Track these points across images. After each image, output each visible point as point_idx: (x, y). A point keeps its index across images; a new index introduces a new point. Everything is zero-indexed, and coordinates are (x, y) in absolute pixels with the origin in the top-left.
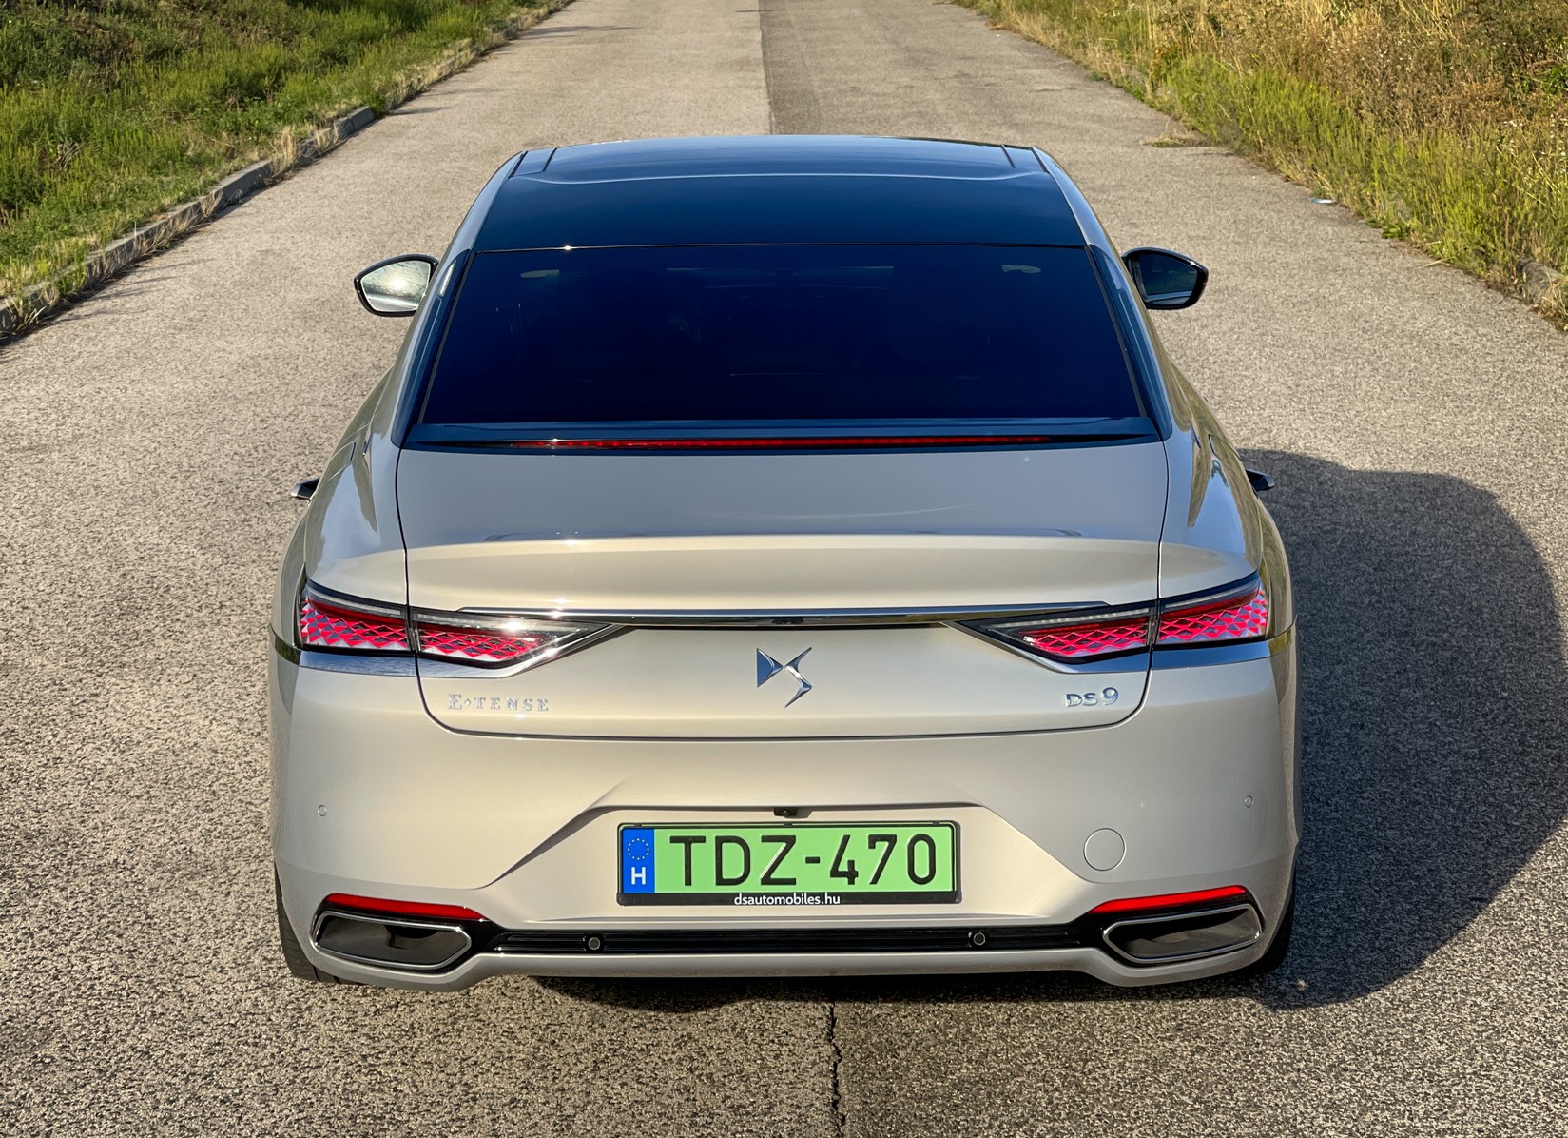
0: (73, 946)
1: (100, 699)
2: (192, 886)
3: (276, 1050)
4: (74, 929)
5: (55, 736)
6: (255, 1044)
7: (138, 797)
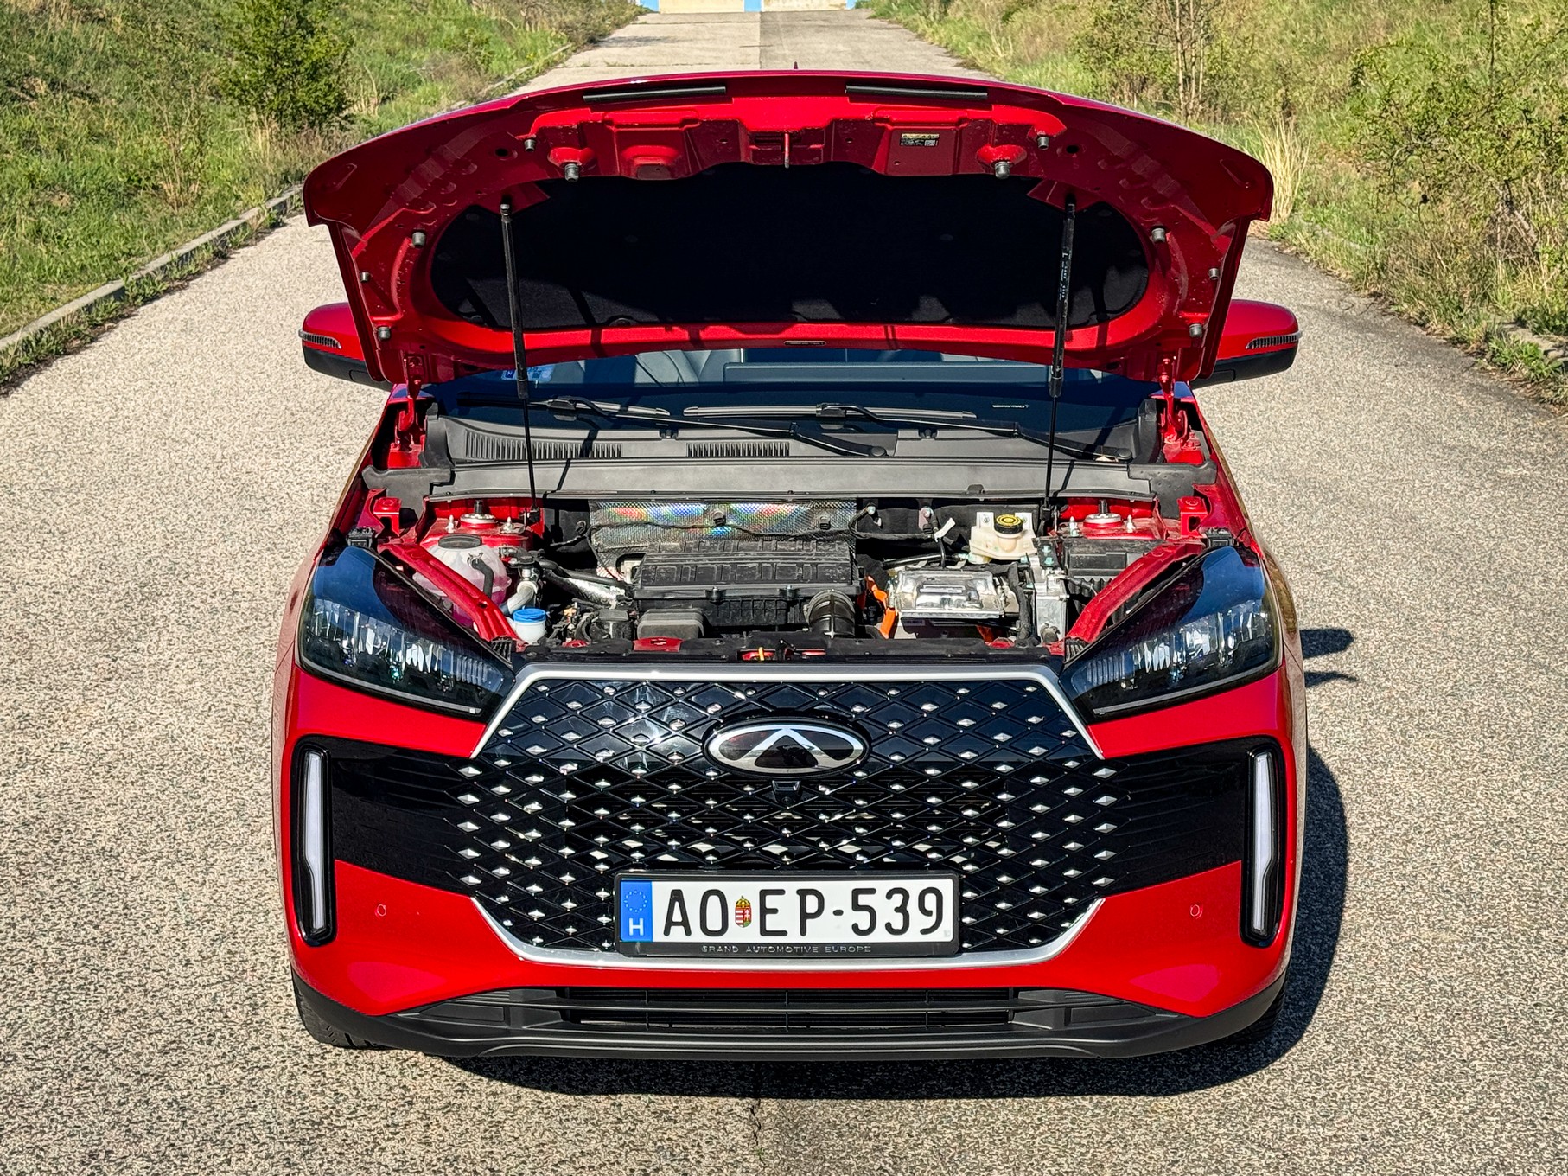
0: (51, 937)
1: (111, 684)
2: (171, 874)
3: (229, 1049)
4: (55, 920)
5: (65, 720)
6: (209, 1042)
7: (133, 783)
